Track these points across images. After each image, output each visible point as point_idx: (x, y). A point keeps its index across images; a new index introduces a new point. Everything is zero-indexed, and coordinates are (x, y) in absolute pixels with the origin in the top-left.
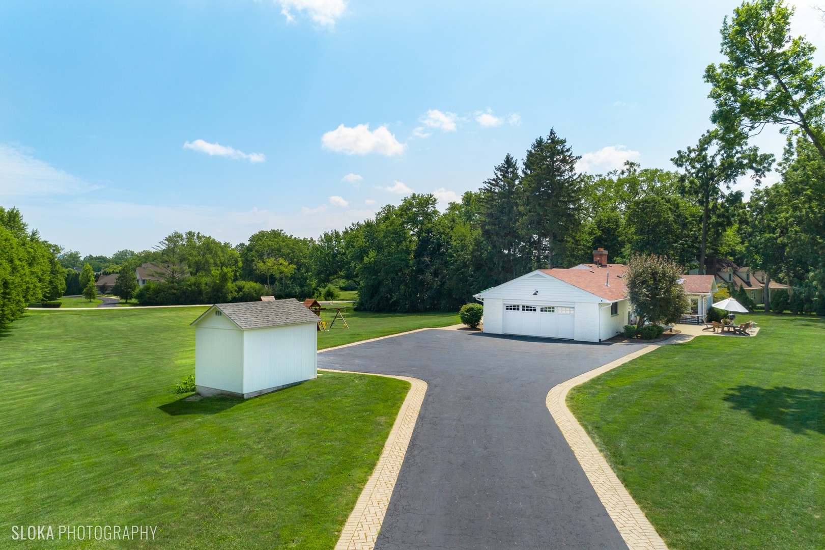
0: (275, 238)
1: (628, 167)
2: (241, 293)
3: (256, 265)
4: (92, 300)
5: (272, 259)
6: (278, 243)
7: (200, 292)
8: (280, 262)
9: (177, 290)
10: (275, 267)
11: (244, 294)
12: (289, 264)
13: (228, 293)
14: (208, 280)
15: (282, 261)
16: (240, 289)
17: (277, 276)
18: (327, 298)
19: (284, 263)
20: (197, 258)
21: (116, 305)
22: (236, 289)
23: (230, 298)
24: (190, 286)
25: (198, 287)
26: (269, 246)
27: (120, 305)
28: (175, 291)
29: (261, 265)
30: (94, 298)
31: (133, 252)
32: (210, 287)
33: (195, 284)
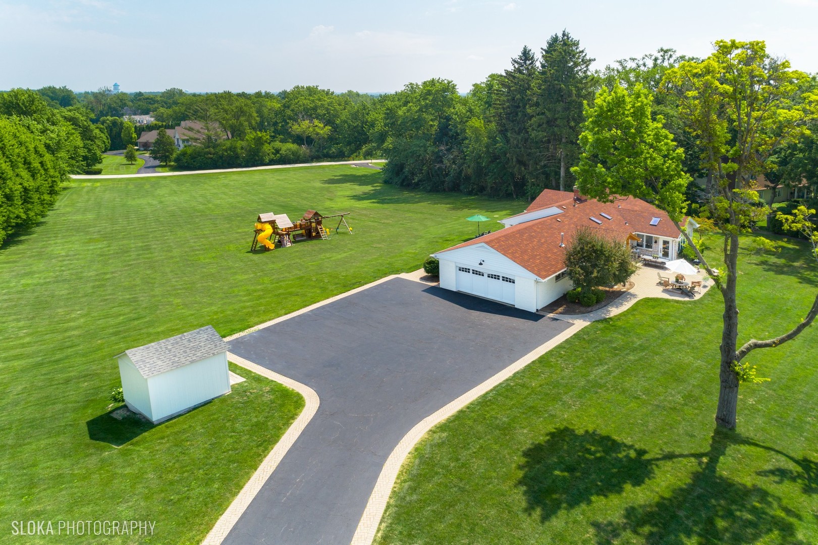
0: (310, 95)
1: (662, 53)
2: (278, 155)
3: (291, 127)
4: (133, 162)
5: (307, 122)
6: (313, 101)
7: (237, 156)
8: (316, 124)
9: (214, 154)
10: (311, 129)
11: (282, 156)
12: (324, 126)
13: (265, 156)
14: (244, 144)
15: (316, 122)
16: (277, 151)
17: (314, 136)
18: (367, 157)
19: (320, 125)
20: (230, 122)
21: (157, 169)
22: (273, 151)
23: (267, 161)
24: (226, 150)
25: (234, 152)
26: (304, 104)
27: (160, 169)
28: (212, 156)
29: (296, 127)
30: (135, 160)
31: (181, 90)
32: (246, 150)
33: (230, 149)
